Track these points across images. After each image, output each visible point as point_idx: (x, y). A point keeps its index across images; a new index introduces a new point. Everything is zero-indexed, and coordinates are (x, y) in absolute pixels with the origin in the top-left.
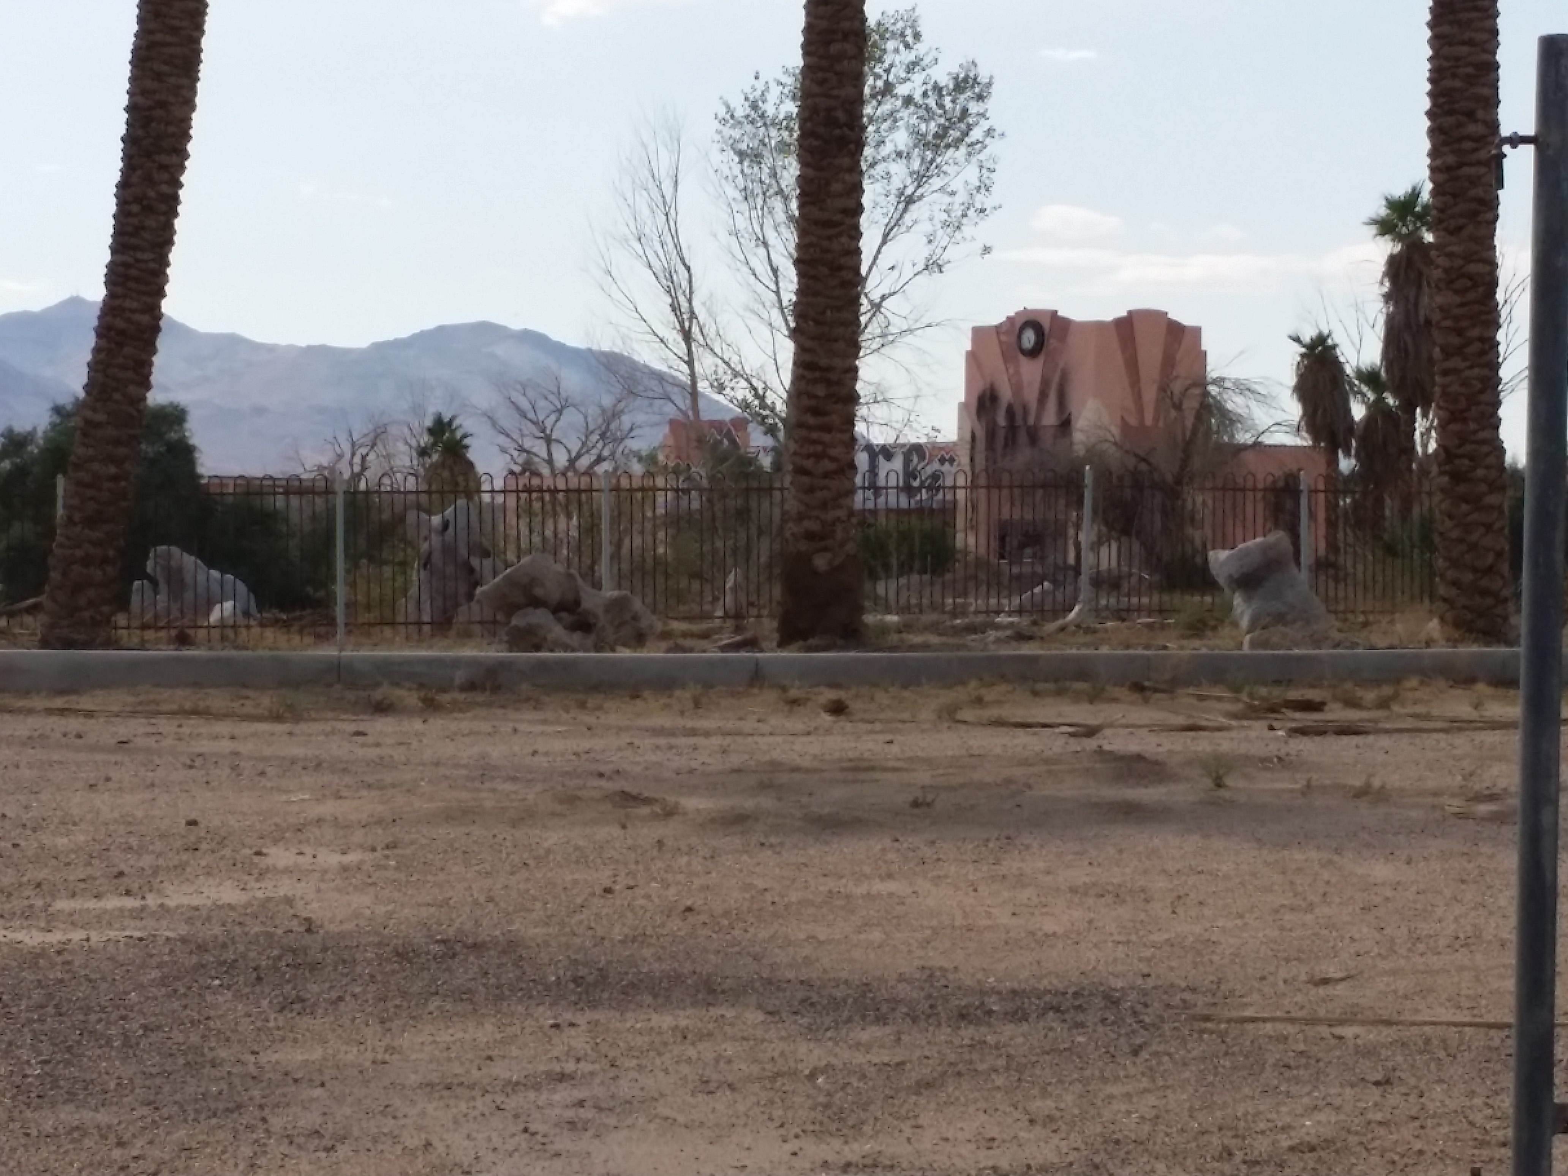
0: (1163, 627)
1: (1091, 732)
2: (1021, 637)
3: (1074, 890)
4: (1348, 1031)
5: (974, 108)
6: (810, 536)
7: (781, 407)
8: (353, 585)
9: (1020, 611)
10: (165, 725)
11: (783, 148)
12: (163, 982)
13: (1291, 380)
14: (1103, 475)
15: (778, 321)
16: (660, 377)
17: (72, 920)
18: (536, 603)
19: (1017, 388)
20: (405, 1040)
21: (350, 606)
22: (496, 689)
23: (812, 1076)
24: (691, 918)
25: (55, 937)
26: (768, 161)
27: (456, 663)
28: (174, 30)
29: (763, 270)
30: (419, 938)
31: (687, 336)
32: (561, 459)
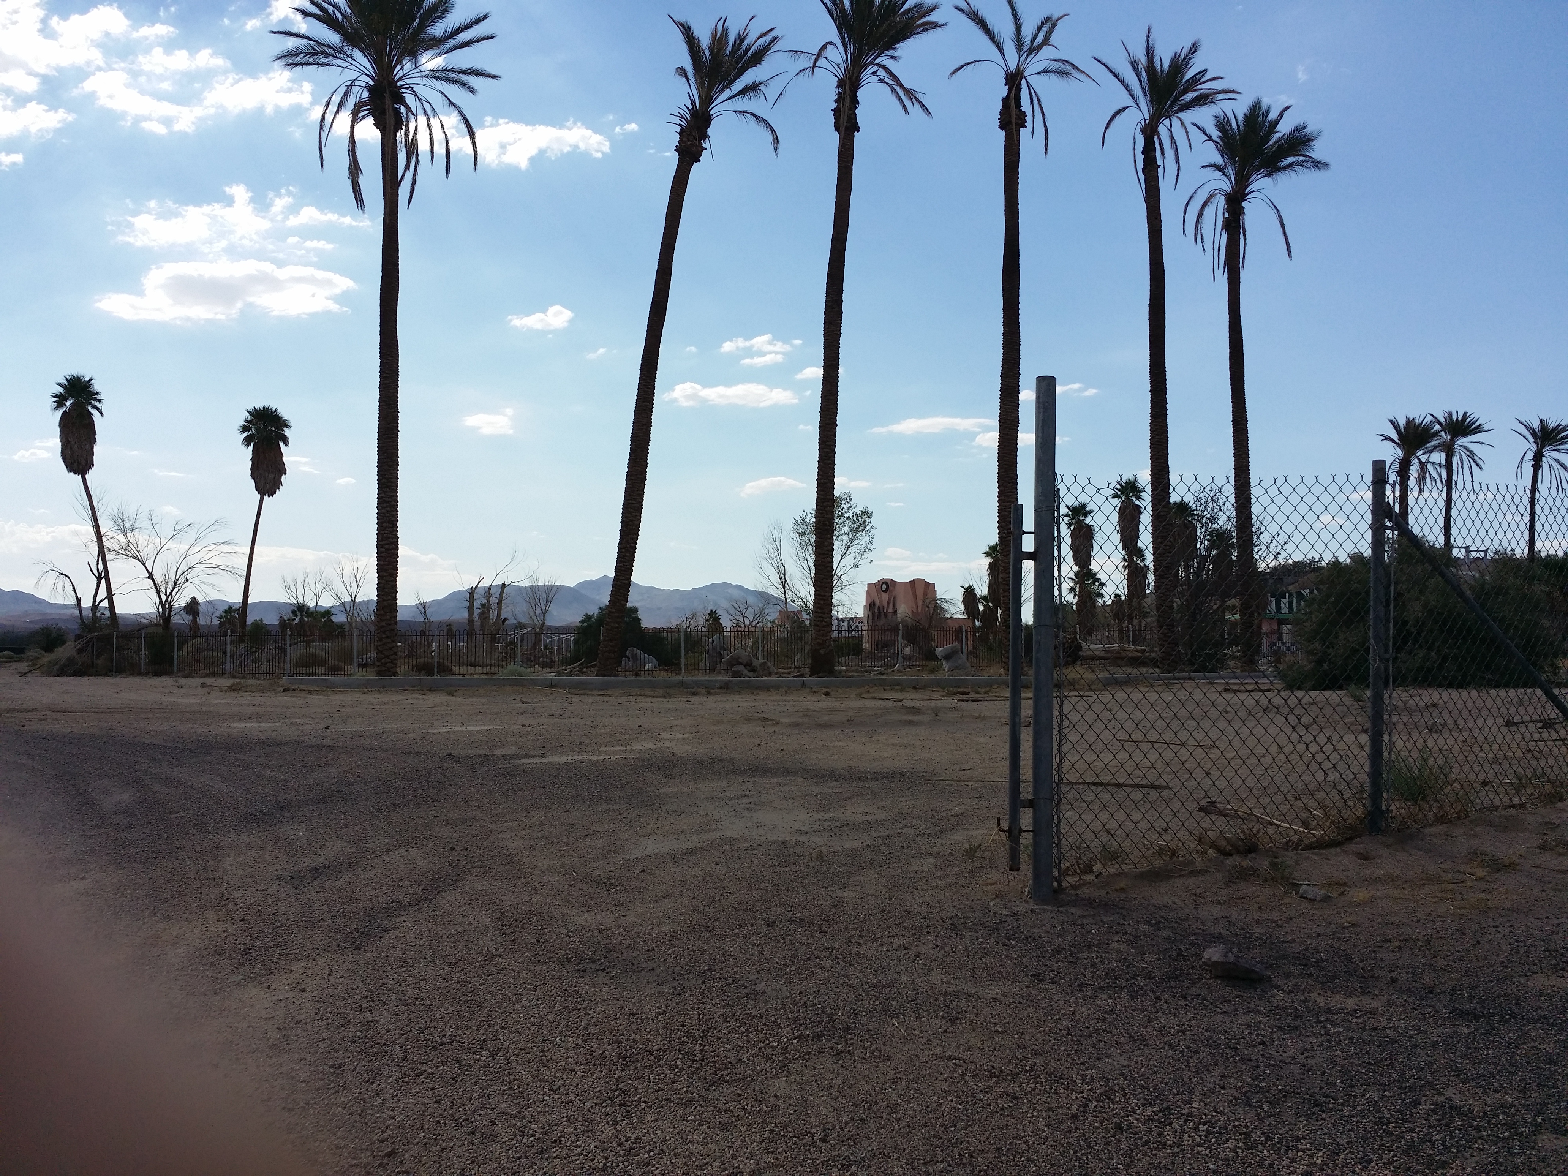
0: (922, 671)
1: (900, 701)
2: (881, 674)
3: (893, 745)
4: (969, 784)
5: (867, 520)
6: (819, 644)
7: (811, 607)
8: (686, 659)
9: (881, 666)
10: (632, 699)
11: (811, 532)
12: (631, 770)
13: (962, 599)
14: (906, 626)
15: (811, 582)
16: (776, 598)
17: (606, 753)
18: (740, 664)
19: (881, 601)
20: (700, 786)
21: (686, 665)
22: (728, 688)
23: (816, 796)
24: (783, 752)
25: (601, 758)
26: (807, 536)
27: (716, 681)
28: (635, 499)
29: (806, 567)
30: (705, 758)
31: (784, 587)
32: (747, 623)
